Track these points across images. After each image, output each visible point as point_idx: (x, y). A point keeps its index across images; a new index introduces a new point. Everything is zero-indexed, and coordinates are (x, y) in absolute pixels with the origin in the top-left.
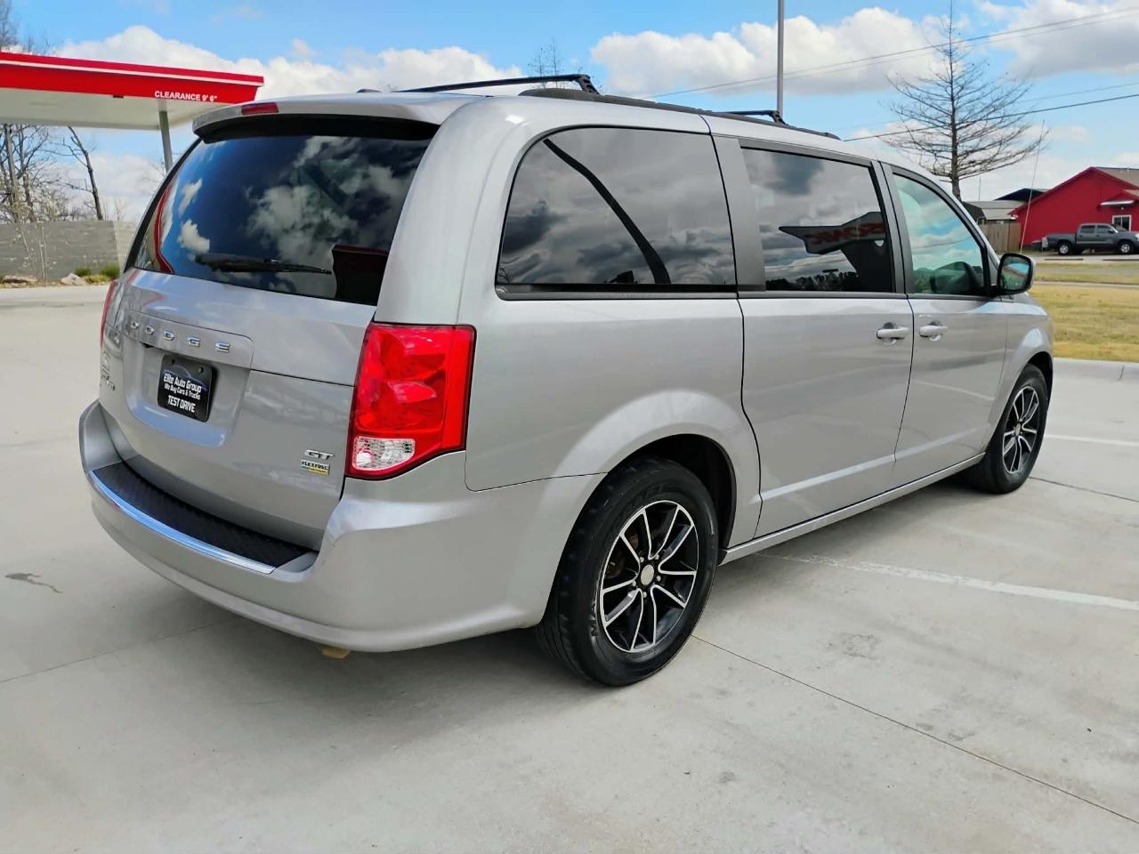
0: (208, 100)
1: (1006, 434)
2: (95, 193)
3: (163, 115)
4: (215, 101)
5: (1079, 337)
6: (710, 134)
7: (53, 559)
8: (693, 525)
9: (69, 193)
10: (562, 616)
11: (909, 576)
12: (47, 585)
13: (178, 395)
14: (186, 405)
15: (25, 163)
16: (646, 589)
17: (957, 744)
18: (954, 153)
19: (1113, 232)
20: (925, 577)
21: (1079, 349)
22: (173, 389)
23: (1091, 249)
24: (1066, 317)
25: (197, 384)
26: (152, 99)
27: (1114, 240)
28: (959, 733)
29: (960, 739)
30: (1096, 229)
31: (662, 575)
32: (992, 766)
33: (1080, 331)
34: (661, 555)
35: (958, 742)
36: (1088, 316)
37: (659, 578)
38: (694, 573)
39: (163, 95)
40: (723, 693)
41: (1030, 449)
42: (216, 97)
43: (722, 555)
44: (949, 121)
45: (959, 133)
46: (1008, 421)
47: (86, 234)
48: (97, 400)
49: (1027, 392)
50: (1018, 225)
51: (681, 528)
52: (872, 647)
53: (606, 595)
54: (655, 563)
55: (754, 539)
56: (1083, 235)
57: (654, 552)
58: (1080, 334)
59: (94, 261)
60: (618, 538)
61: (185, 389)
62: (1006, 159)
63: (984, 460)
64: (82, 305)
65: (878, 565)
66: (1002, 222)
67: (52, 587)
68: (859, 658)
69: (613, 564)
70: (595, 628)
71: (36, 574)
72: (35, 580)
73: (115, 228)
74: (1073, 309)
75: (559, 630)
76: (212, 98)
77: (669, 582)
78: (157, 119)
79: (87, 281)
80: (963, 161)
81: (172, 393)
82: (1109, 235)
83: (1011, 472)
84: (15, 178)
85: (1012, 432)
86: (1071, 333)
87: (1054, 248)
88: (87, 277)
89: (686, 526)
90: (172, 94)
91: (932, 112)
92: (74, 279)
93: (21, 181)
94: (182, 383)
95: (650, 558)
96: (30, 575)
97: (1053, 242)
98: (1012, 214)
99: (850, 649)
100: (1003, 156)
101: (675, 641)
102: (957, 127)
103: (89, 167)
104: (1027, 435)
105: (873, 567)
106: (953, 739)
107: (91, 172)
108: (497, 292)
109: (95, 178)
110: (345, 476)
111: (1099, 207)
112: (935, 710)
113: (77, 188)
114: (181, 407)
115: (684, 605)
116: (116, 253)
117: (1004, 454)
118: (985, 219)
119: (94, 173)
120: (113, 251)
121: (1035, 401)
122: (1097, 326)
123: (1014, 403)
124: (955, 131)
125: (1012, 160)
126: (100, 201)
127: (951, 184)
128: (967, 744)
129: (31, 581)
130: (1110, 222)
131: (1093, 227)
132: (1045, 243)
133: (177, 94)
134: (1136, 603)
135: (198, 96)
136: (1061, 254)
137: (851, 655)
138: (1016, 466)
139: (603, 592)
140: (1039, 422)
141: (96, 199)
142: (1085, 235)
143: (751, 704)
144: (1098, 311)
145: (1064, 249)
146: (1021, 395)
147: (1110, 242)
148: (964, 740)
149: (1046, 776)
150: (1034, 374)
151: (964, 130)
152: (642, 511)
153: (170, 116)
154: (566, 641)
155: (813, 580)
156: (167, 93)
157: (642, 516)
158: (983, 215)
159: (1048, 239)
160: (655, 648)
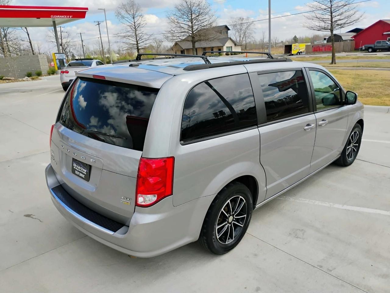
0: (69, 17)
1: (348, 148)
2: (30, 42)
3: (54, 22)
4: (72, 17)
5: (374, 96)
6: (247, 73)
7: (38, 208)
8: (245, 201)
9: (22, 42)
10: (204, 237)
11: (315, 204)
12: (38, 219)
13: (78, 171)
14: (81, 175)
15: (5, 32)
16: (231, 223)
17: (330, 273)
18: (332, 21)
19: (388, 44)
20: (320, 204)
21: (374, 101)
22: (76, 169)
23: (380, 50)
24: (370, 86)
25: (85, 169)
26: (50, 18)
27: (388, 46)
28: (330, 269)
29: (331, 271)
30: (382, 42)
31: (235, 218)
32: (341, 281)
33: (374, 93)
34: (235, 213)
35: (330, 272)
36: (378, 85)
37: (234, 219)
38: (245, 216)
39: (54, 16)
40: (256, 255)
41: (356, 150)
42: (72, 16)
43: (254, 207)
44: (329, 10)
45: (333, 14)
46: (349, 143)
47: (29, 60)
48: (50, 164)
49: (355, 132)
50: (354, 42)
51: (241, 203)
52: (303, 234)
53: (218, 229)
54: (233, 215)
55: (264, 200)
56: (377, 45)
57: (233, 212)
58: (374, 94)
59: (33, 69)
60: (221, 211)
61: (81, 170)
62: (350, 23)
63: (340, 157)
64: (31, 91)
65: (305, 199)
66: (349, 41)
67: (39, 220)
68: (299, 239)
69: (220, 219)
70: (215, 240)
71: (34, 215)
72: (34, 217)
73: (39, 58)
74: (373, 82)
75: (204, 241)
76: (71, 17)
77: (237, 220)
78: (52, 23)
79: (31, 79)
80: (335, 25)
81: (76, 170)
82: (386, 45)
83: (349, 159)
84: (2, 39)
85: (350, 147)
86: (372, 93)
87: (367, 50)
88: (31, 77)
89: (243, 202)
90: (57, 16)
91: (324, 7)
92: (27, 79)
93: (5, 39)
94: (79, 168)
95: (231, 214)
96: (31, 215)
97: (366, 48)
98: (352, 38)
99: (296, 235)
100: (349, 22)
101: (240, 237)
102: (332, 12)
103: (27, 33)
104: (355, 146)
105: (304, 200)
106: (329, 271)
107: (28, 35)
108: (180, 143)
109: (30, 37)
110: (135, 206)
111: (383, 34)
112: (323, 259)
113: (24, 41)
114: (80, 175)
115: (242, 226)
116: (40, 66)
117: (347, 154)
118: (343, 40)
119: (29, 35)
120: (39, 66)
121: (358, 135)
122: (381, 90)
123: (350, 137)
124: (332, 13)
125: (352, 23)
126: (32, 45)
127: (330, 33)
128: (333, 273)
129: (32, 217)
130: (387, 40)
131: (381, 42)
132: (364, 48)
133: (59, 16)
134: (389, 212)
135: (66, 16)
136: (369, 52)
137: (296, 238)
138: (351, 157)
139: (217, 228)
140: (359, 142)
141: (31, 44)
142: (378, 45)
143: (265, 260)
144: (381, 83)
145: (370, 50)
146: (353, 134)
147: (387, 47)
148: (332, 271)
149: (358, 285)
150: (357, 127)
151: (335, 13)
152: (229, 201)
153: (56, 22)
154: (206, 244)
155: (284, 207)
156: (55, 16)
157: (229, 202)
158: (342, 38)
159: (365, 47)
160: (234, 241)
